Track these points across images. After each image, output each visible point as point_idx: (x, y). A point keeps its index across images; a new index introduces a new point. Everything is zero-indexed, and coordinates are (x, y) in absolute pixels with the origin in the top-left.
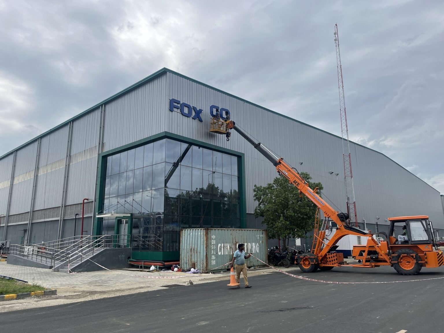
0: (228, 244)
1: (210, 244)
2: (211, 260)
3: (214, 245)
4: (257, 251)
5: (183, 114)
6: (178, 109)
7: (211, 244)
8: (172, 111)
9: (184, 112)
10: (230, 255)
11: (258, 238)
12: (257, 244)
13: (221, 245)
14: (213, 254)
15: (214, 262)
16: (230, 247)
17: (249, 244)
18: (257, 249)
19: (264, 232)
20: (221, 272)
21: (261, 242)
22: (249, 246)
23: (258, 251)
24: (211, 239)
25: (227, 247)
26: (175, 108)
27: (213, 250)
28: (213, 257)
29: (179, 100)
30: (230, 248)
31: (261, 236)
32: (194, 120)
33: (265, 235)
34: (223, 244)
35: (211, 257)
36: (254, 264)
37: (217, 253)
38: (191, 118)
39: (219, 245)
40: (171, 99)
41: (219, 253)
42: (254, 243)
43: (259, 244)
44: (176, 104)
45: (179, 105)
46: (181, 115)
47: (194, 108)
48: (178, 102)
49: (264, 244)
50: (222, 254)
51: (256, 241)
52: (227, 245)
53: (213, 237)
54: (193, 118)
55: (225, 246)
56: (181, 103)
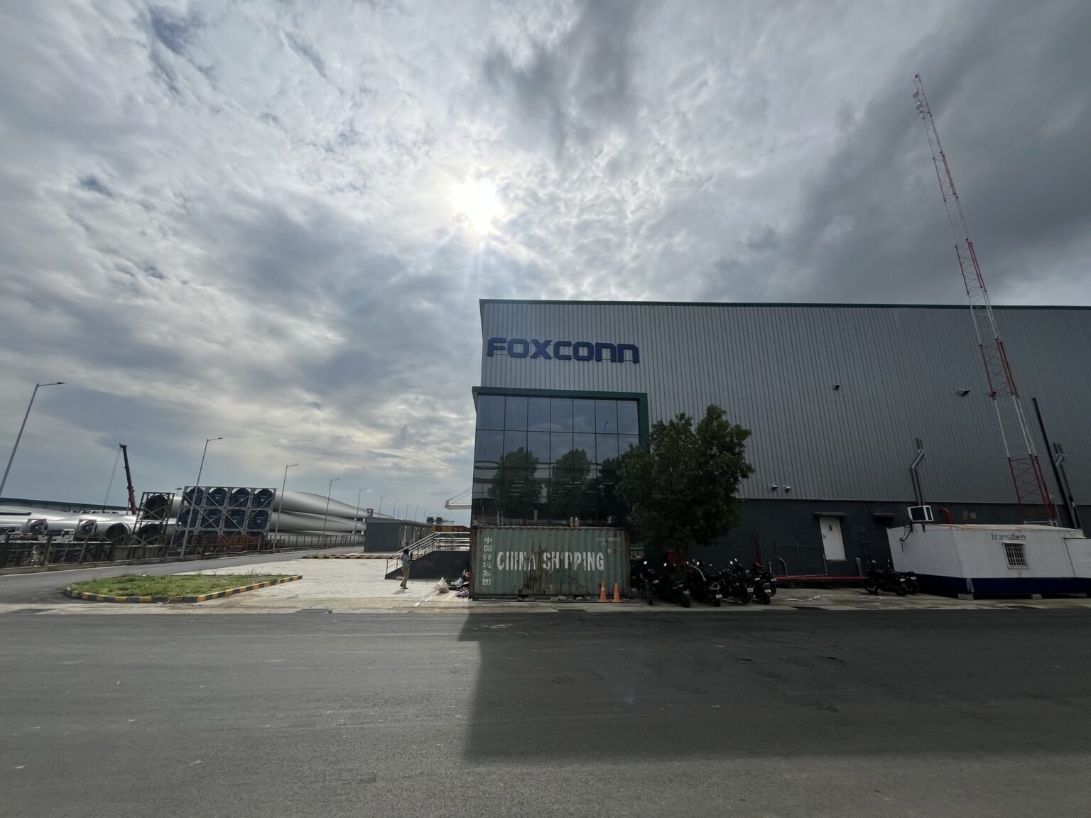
0: (521, 553)
1: (480, 551)
2: (481, 577)
3: (487, 552)
4: (598, 566)
5: (512, 354)
6: (502, 350)
7: (482, 551)
8: (492, 356)
9: (515, 351)
10: (525, 572)
11: (604, 544)
12: (601, 555)
13: (505, 554)
14: (487, 568)
15: (486, 582)
16: (524, 558)
17: (579, 554)
18: (598, 564)
19: (620, 533)
20: (493, 599)
21: (609, 551)
22: (576, 558)
23: (602, 568)
24: (483, 543)
25: (518, 557)
26: (497, 349)
27: (487, 560)
28: (486, 573)
29: (504, 337)
30: (526, 559)
31: (611, 539)
32: (533, 360)
33: (623, 538)
34: (508, 553)
35: (481, 572)
36: (589, 591)
37: (495, 566)
38: (528, 358)
39: (501, 554)
40: (490, 338)
41: (500, 568)
42: (589, 554)
43: (604, 555)
44: (499, 344)
45: (505, 345)
46: (509, 357)
47: (536, 342)
48: (503, 341)
49: (618, 555)
50: (507, 569)
51: (595, 549)
52: (519, 555)
53: (487, 540)
54: (532, 357)
55: (514, 556)
56: (508, 340)
